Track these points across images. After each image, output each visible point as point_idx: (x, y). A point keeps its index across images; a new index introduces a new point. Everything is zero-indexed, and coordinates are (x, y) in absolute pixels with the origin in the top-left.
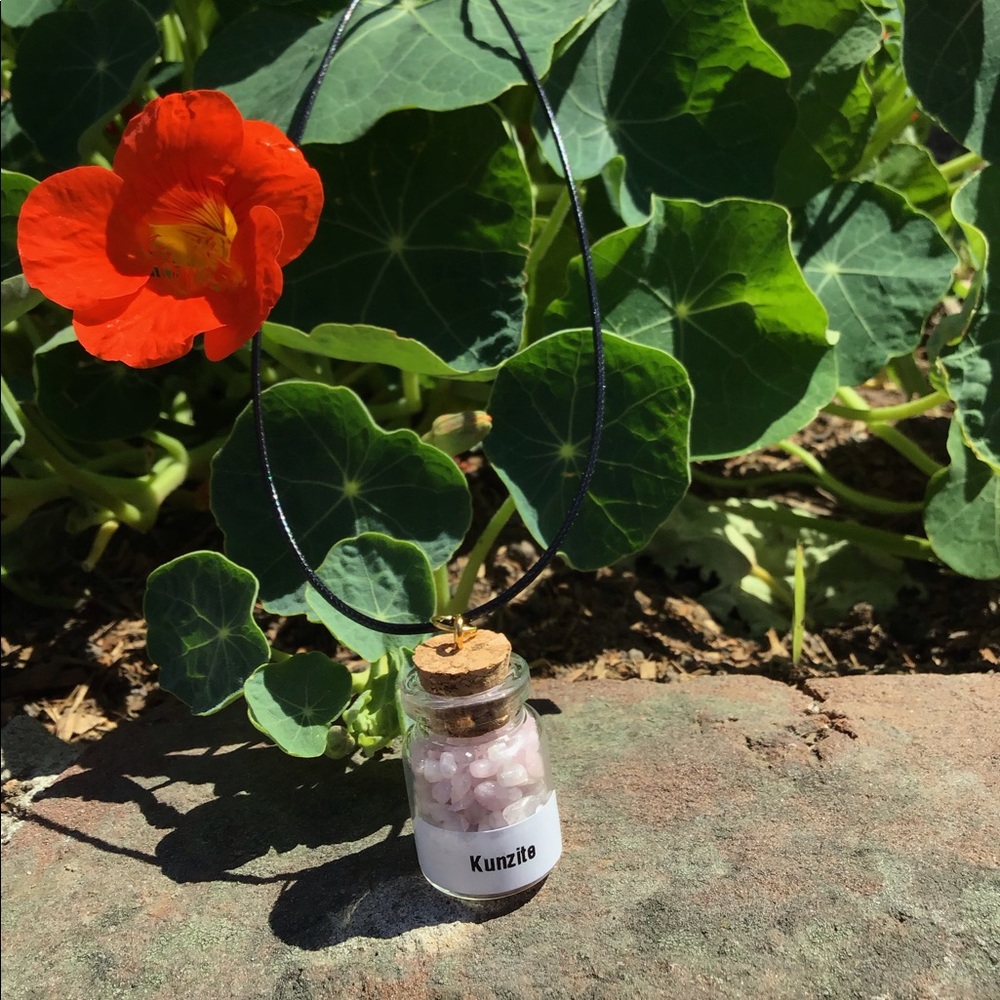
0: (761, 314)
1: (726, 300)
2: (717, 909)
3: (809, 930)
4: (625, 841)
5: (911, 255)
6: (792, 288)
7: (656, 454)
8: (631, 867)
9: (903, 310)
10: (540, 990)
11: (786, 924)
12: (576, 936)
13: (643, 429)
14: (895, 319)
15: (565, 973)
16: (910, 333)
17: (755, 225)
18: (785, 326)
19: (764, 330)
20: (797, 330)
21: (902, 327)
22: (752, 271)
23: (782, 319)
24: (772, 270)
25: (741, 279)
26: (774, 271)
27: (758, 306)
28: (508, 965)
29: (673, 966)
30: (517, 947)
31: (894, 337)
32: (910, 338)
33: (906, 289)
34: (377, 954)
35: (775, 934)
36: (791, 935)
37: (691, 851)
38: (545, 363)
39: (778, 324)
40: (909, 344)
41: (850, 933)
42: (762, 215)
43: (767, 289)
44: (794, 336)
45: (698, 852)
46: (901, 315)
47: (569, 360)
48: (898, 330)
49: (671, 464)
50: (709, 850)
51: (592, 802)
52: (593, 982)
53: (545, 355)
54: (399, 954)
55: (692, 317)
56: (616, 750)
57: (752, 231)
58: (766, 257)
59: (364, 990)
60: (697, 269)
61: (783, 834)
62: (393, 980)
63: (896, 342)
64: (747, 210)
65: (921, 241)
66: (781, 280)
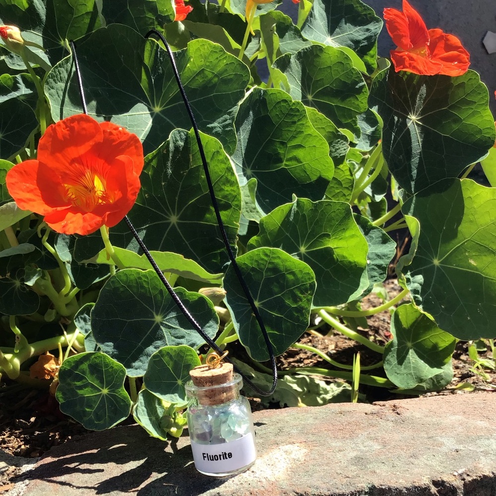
0: (337, 252)
1: (321, 246)
2: (384, 457)
3: (425, 457)
4: (333, 444)
5: (374, 244)
6: (353, 236)
7: (295, 314)
8: (340, 451)
9: (376, 265)
10: (328, 484)
11: (414, 456)
12: (332, 469)
13: (291, 300)
14: (373, 269)
15: (335, 478)
16: (381, 274)
17: (335, 211)
18: (347, 258)
19: (337, 259)
20: (351, 260)
21: (377, 272)
22: (333, 232)
23: (345, 254)
24: (344, 229)
25: (328, 236)
26: (344, 230)
27: (335, 248)
28: (308, 480)
29: (377, 471)
30: (309, 475)
31: (375, 277)
32: (382, 276)
33: (375, 257)
34: (249, 484)
35: (412, 460)
36: (418, 459)
37: (363, 444)
38: (252, 264)
39: (344, 257)
40: (382, 279)
41: (440, 456)
42: (338, 207)
43: (340, 239)
44: (350, 262)
45: (366, 444)
46: (375, 267)
47: (263, 264)
48: (375, 274)
49: (301, 319)
50: (371, 443)
51: (312, 436)
52: (348, 479)
53: (253, 260)
54: (259, 483)
55: (307, 253)
56: (312, 422)
57: (333, 214)
58: (340, 225)
59: (251, 494)
60: (309, 232)
61: (397, 437)
62: (262, 489)
63: (376, 278)
64: (331, 206)
65: (378, 238)
66: (348, 233)
